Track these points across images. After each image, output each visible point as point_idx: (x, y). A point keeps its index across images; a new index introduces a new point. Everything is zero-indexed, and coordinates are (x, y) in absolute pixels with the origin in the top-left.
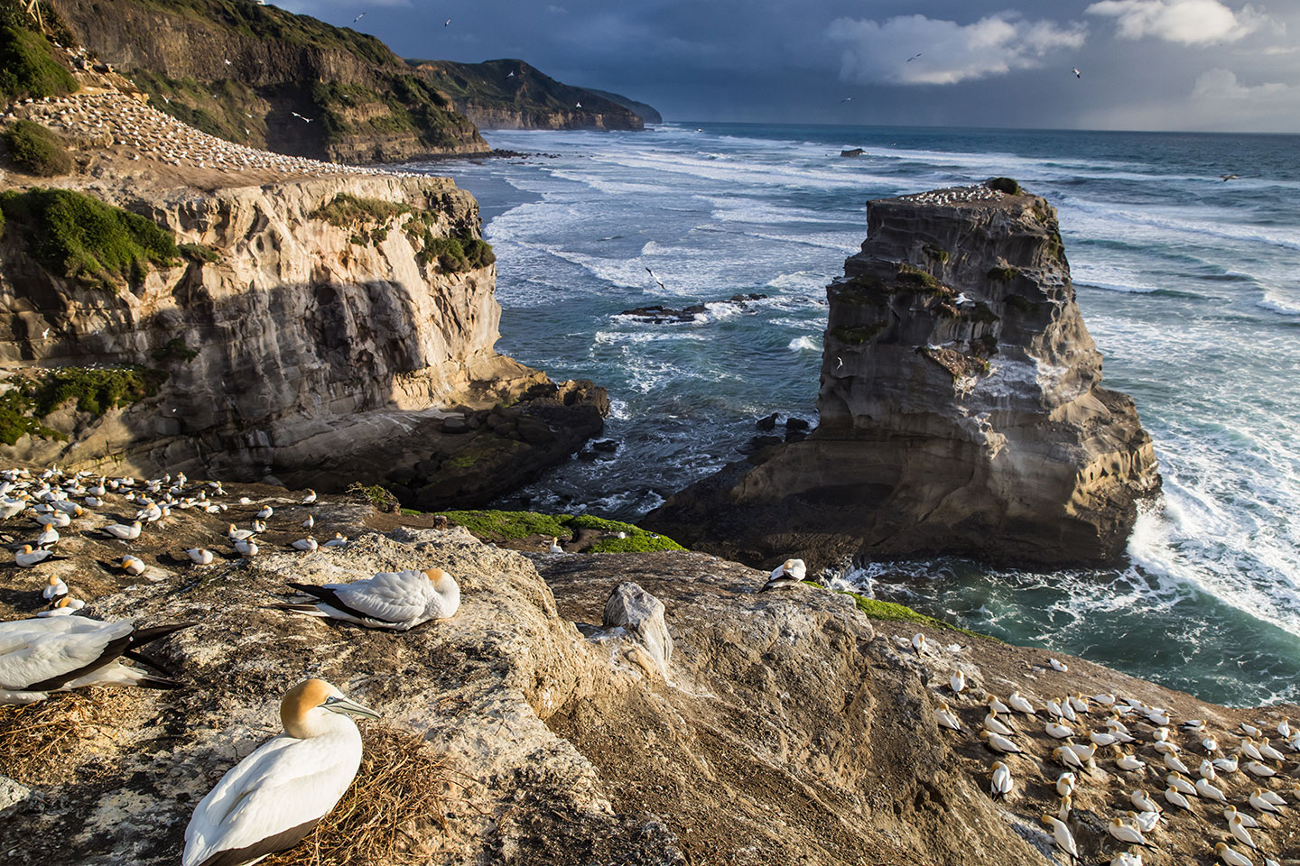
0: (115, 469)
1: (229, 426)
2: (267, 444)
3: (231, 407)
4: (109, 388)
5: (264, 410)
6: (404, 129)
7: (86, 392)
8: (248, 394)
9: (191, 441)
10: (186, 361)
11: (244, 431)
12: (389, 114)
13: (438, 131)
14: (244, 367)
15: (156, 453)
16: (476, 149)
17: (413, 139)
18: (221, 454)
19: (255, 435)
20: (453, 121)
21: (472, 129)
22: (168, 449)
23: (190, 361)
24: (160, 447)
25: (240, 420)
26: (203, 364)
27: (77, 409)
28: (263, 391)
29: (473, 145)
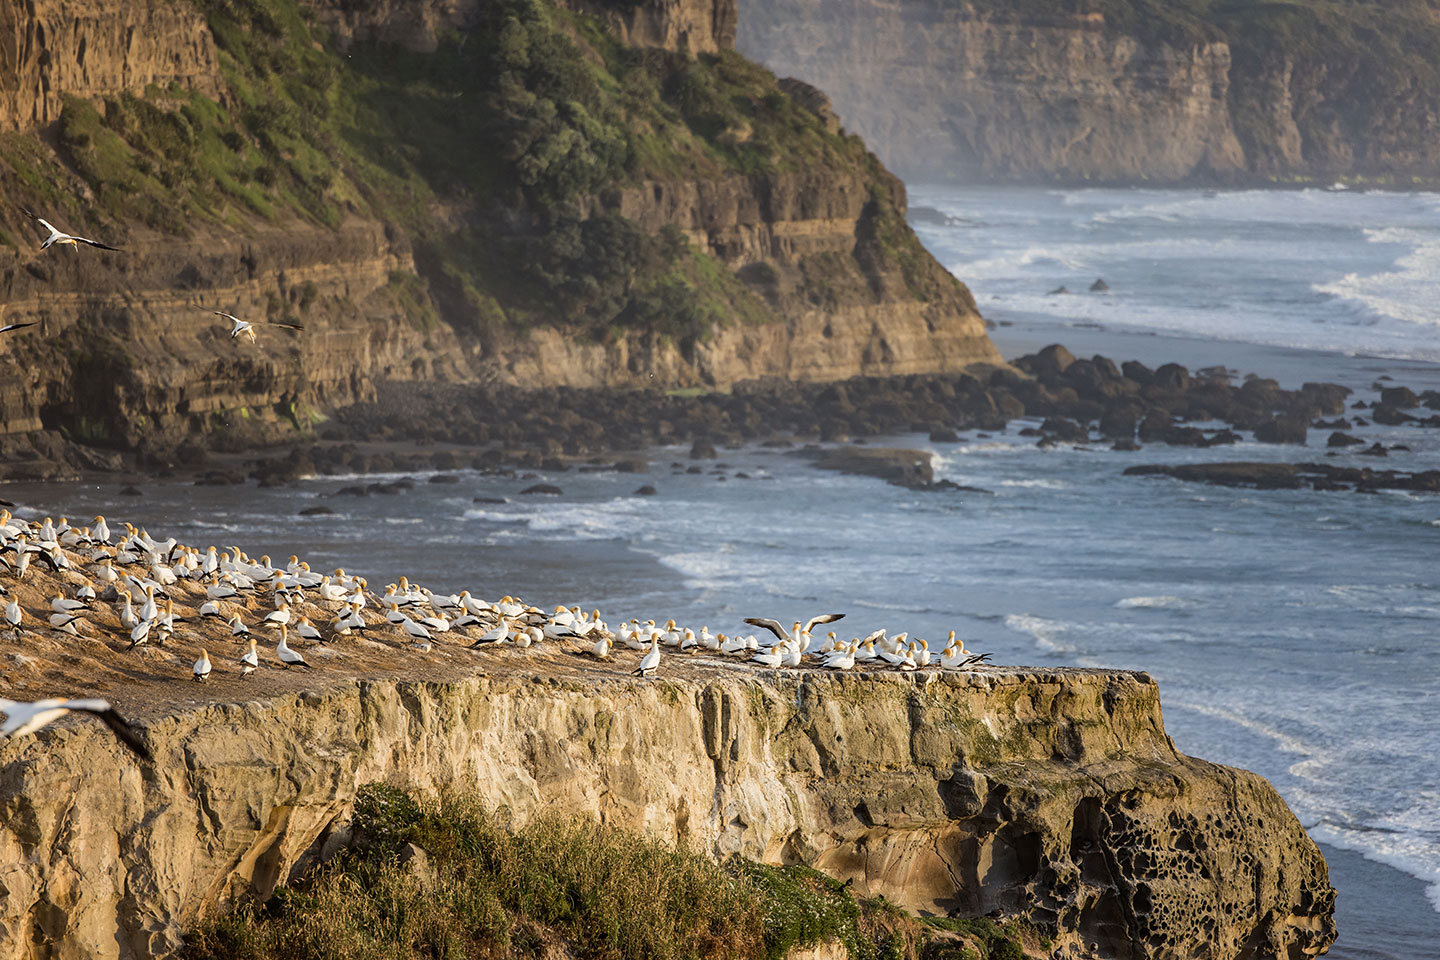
6: (309, 191)
12: (204, 74)
13: (582, 205)
16: (877, 347)
17: (376, 269)
20: (709, 127)
21: (851, 185)
29: (852, 322)
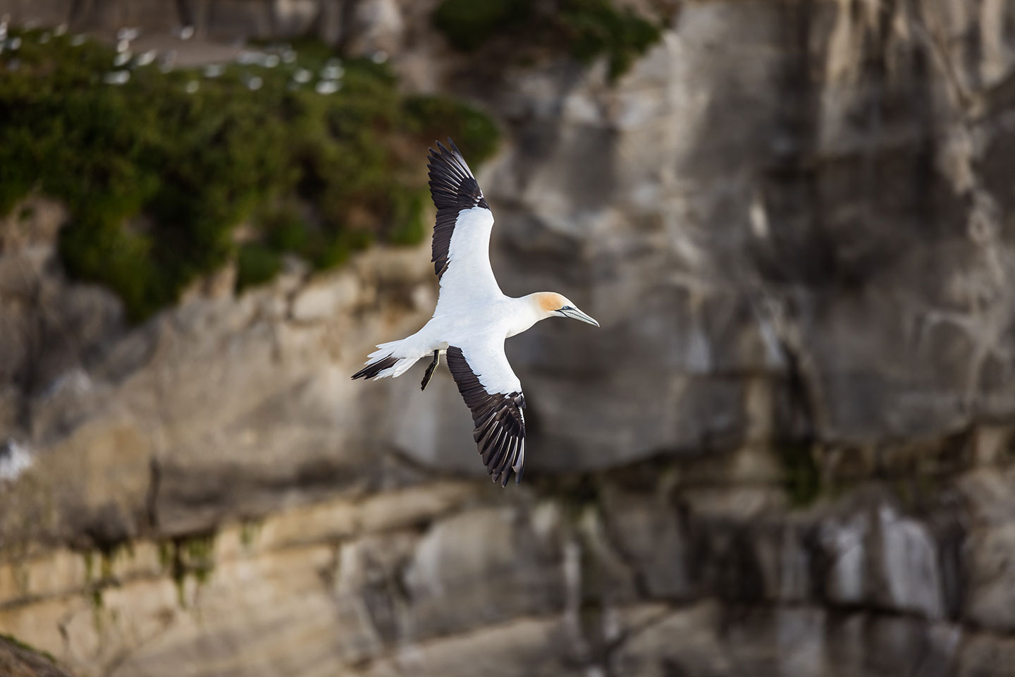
0: (166, 616)
1: (749, 463)
2: (929, 599)
3: (774, 357)
4: (210, 174)
5: (943, 402)
7: (103, 177)
8: (873, 293)
9: (545, 517)
10: (598, 71)
11: (820, 507)
14: (880, 138)
15: (368, 562)
18: (679, 620)
19: (873, 542)
22: (428, 550)
23: (617, 69)
24: (390, 530)
25: (809, 441)
26: (679, 95)
27: (50, 267)
28: (961, 285)
